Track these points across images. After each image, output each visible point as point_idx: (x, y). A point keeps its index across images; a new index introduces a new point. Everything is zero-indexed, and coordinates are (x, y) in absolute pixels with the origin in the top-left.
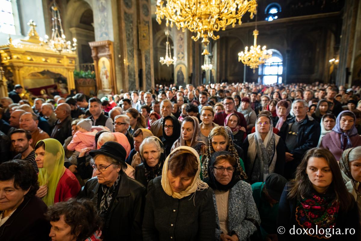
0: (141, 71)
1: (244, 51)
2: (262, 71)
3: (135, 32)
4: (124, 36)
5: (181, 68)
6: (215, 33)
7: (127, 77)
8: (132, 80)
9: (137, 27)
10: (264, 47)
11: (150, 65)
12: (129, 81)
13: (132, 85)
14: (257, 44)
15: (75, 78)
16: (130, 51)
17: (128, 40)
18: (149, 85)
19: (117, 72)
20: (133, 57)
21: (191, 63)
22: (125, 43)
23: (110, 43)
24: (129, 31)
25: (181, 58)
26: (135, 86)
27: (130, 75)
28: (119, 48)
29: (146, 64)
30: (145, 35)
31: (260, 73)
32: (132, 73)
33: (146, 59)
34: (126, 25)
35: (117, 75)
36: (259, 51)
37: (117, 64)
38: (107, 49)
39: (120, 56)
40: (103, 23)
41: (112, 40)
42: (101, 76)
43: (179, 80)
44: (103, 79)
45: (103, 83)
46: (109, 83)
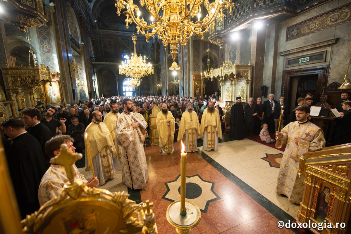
4: (65, 69)
5: (82, 87)
9: (69, 63)
23: (57, 73)
25: (81, 81)
28: (63, 76)
31: (124, 90)
37: (62, 87)
38: (56, 77)
39: (63, 81)
40: (48, 59)
41: (59, 71)
42: (48, 94)
43: (80, 96)
44: (50, 97)
45: (51, 99)
46: (58, 99)
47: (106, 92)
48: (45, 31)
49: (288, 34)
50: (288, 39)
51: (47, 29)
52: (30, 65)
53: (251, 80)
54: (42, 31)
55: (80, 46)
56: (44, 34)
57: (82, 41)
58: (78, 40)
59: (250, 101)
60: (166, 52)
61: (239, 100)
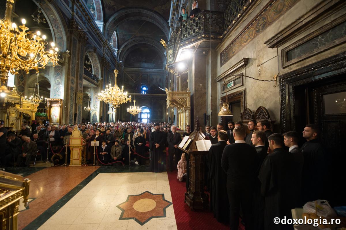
0: (76, 115)
1: (129, 108)
2: (140, 116)
3: (74, 96)
4: (69, 97)
5: (95, 113)
6: (118, 105)
7: (68, 117)
8: (71, 119)
9: (76, 93)
10: (138, 107)
11: (80, 112)
12: (69, 119)
13: (71, 121)
14: (135, 106)
15: (35, 116)
16: (71, 104)
17: (71, 99)
18: (79, 121)
19: (63, 114)
20: (73, 107)
21: (102, 111)
22: (69, 100)
23: (61, 100)
24: (72, 95)
25: (96, 108)
26: (72, 122)
27: (70, 116)
28: (65, 103)
29: (79, 111)
30: (80, 97)
31: (139, 117)
32: (71, 115)
33: (79, 108)
34: (71, 92)
35: (63, 116)
36: (136, 109)
37: (63, 111)
38: (59, 103)
39: (66, 106)
40: (57, 90)
41: (63, 98)
42: (52, 116)
43: (93, 120)
44: (53, 118)
45: (52, 120)
46: (57, 120)
47: (123, 118)
48: (59, 69)
49: (222, 60)
50: (222, 64)
51: (61, 68)
52: (34, 93)
53: (190, 107)
54: (57, 69)
55: (99, 80)
56: (59, 72)
57: (102, 76)
58: (99, 76)
59: (173, 129)
60: (171, 83)
61: (156, 127)
